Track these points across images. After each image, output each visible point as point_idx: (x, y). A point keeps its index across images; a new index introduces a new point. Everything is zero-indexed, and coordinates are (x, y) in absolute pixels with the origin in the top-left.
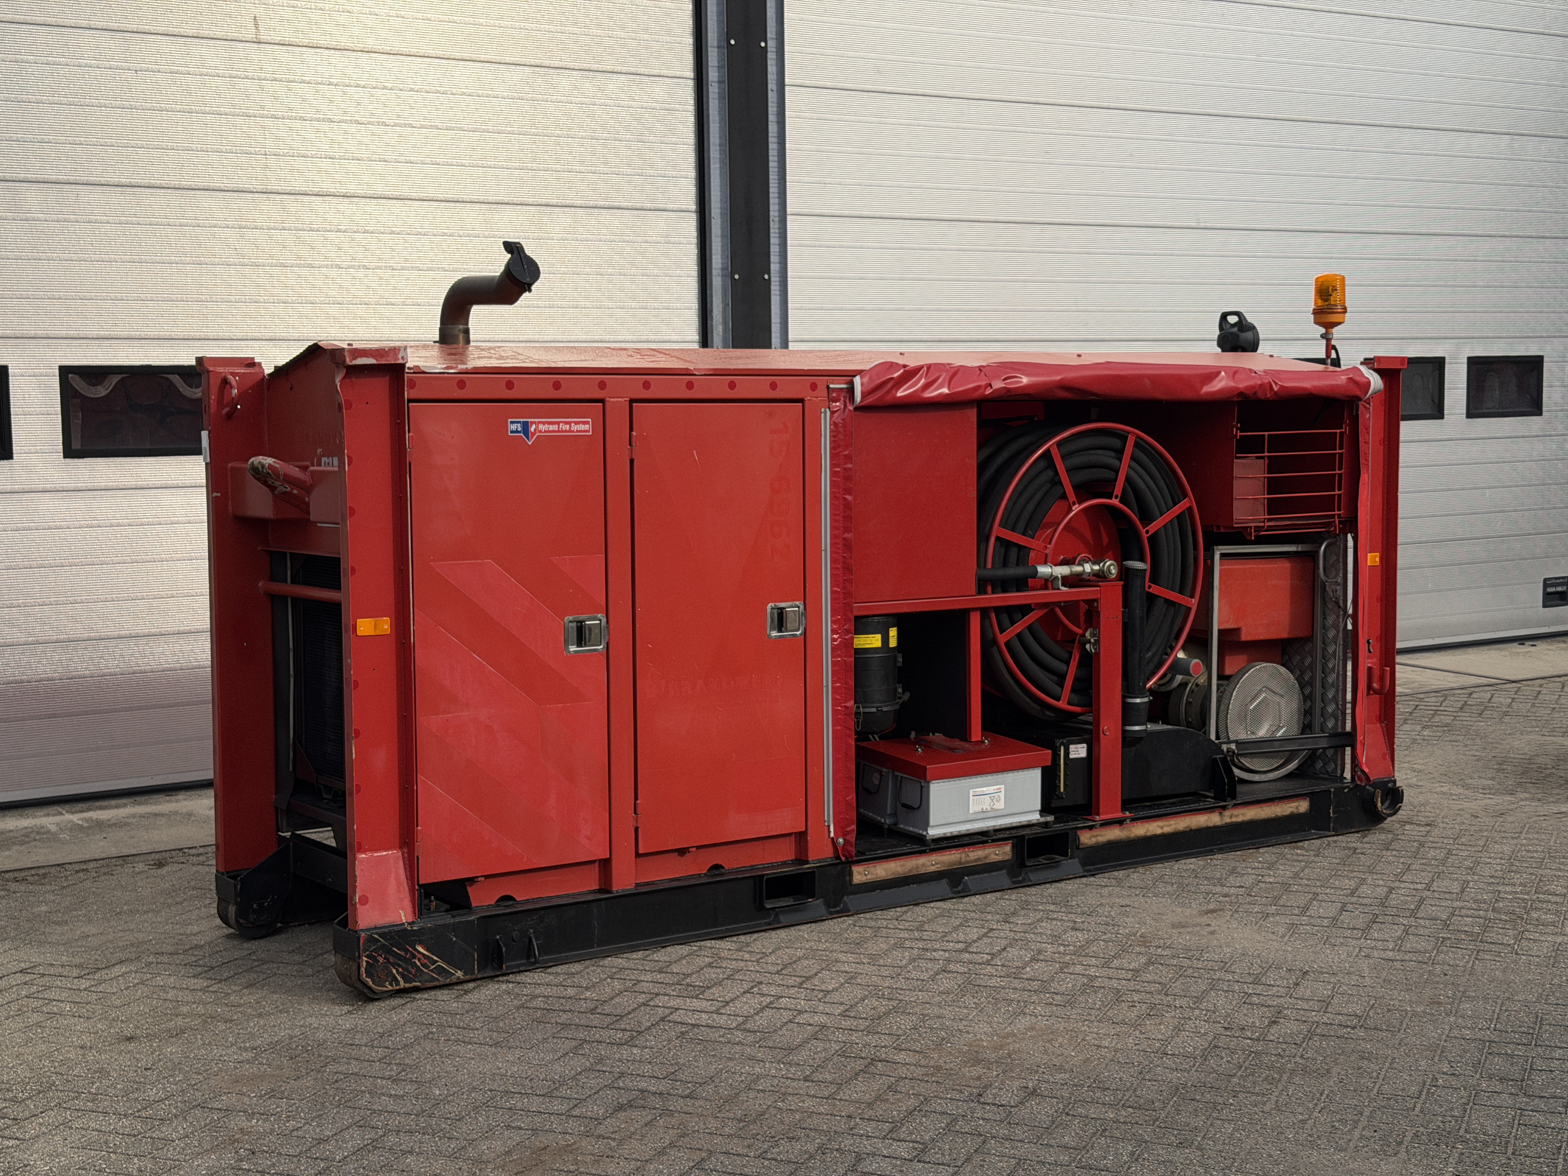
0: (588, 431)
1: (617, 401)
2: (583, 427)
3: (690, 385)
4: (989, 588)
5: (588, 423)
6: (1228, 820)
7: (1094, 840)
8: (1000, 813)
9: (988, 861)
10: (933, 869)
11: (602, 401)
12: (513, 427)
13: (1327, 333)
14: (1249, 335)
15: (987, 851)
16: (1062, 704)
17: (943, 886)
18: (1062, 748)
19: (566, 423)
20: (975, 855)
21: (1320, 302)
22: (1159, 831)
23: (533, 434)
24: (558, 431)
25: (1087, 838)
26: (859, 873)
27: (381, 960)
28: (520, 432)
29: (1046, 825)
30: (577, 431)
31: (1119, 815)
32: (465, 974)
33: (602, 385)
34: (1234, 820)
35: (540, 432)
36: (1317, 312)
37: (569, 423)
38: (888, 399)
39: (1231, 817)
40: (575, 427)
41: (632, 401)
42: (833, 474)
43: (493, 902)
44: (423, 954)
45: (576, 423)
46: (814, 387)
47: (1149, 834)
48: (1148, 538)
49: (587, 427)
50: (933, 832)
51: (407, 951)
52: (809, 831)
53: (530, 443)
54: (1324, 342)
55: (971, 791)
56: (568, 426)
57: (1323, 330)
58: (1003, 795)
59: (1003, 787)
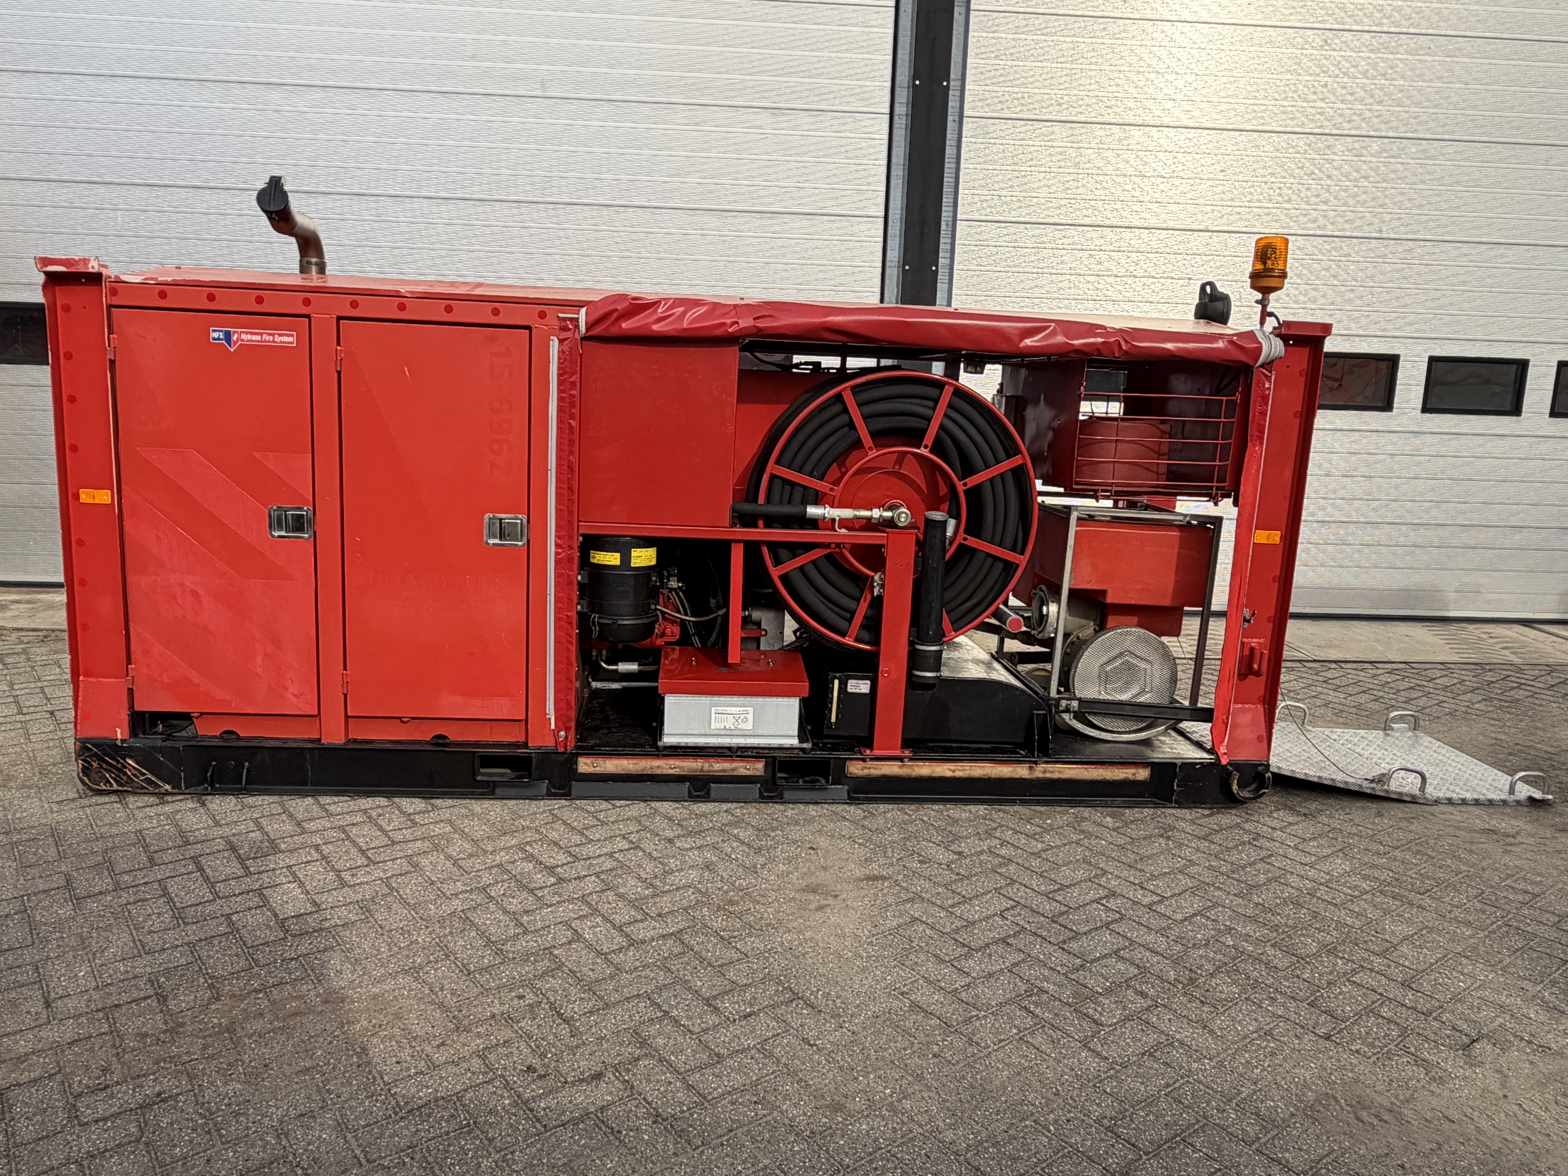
0: (292, 343)
1: (324, 318)
2: (288, 339)
4: (761, 523)
5: (292, 336)
6: (1041, 775)
7: (866, 772)
8: (747, 733)
9: (735, 773)
10: (671, 772)
11: (308, 316)
12: (216, 335)
13: (1263, 299)
14: (1219, 305)
15: (735, 765)
16: (848, 641)
17: (682, 789)
18: (836, 682)
19: (270, 334)
20: (719, 766)
21: (1260, 266)
22: (949, 774)
23: (235, 343)
24: (261, 341)
25: (856, 769)
26: (585, 764)
27: (95, 765)
28: (222, 340)
29: (803, 750)
30: (281, 342)
31: (898, 753)
32: (173, 788)
33: (307, 302)
34: (1048, 775)
35: (243, 341)
36: (1255, 277)
37: (273, 335)
38: (614, 331)
39: (1045, 772)
40: (278, 339)
41: (339, 318)
42: (560, 399)
43: (218, 735)
44: (134, 767)
45: (280, 335)
46: (542, 315)
47: (934, 775)
48: (965, 491)
49: (291, 339)
50: (668, 740)
51: (118, 762)
52: (530, 721)
53: (233, 350)
55: (713, 709)
56: (272, 337)
57: (1259, 296)
58: (750, 717)
59: (751, 710)
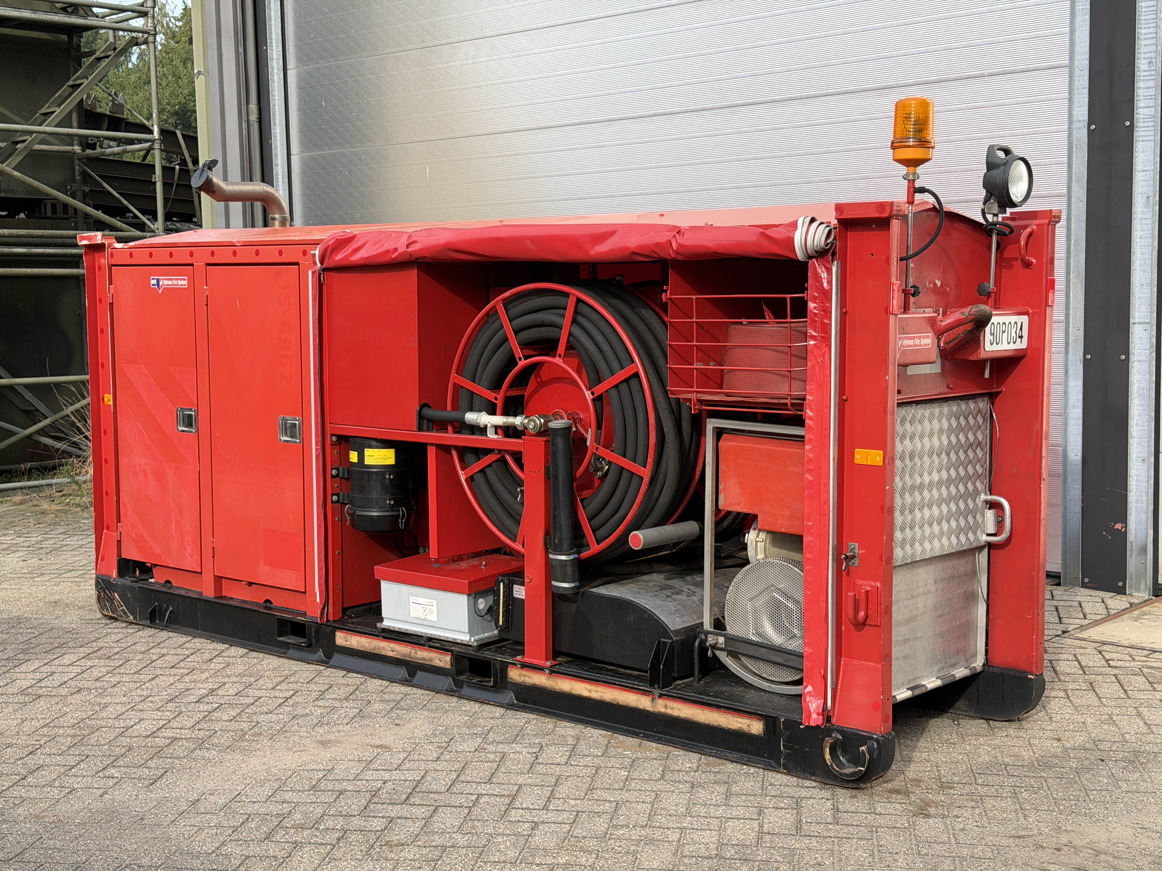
2: (183, 282)
3: (235, 253)
5: (184, 280)
6: (663, 710)
7: (524, 679)
8: (434, 624)
9: (432, 664)
12: (153, 282)
15: (431, 655)
16: (516, 545)
18: (502, 585)
20: (422, 655)
22: (585, 694)
23: (161, 287)
24: (173, 285)
28: (155, 285)
29: (473, 648)
30: (181, 285)
31: (543, 663)
34: (669, 711)
35: (165, 285)
38: (332, 262)
40: (180, 283)
47: (573, 692)
48: (593, 400)
50: (386, 623)
53: (160, 292)
55: (411, 598)
56: (177, 282)
58: (435, 609)
59: (435, 602)
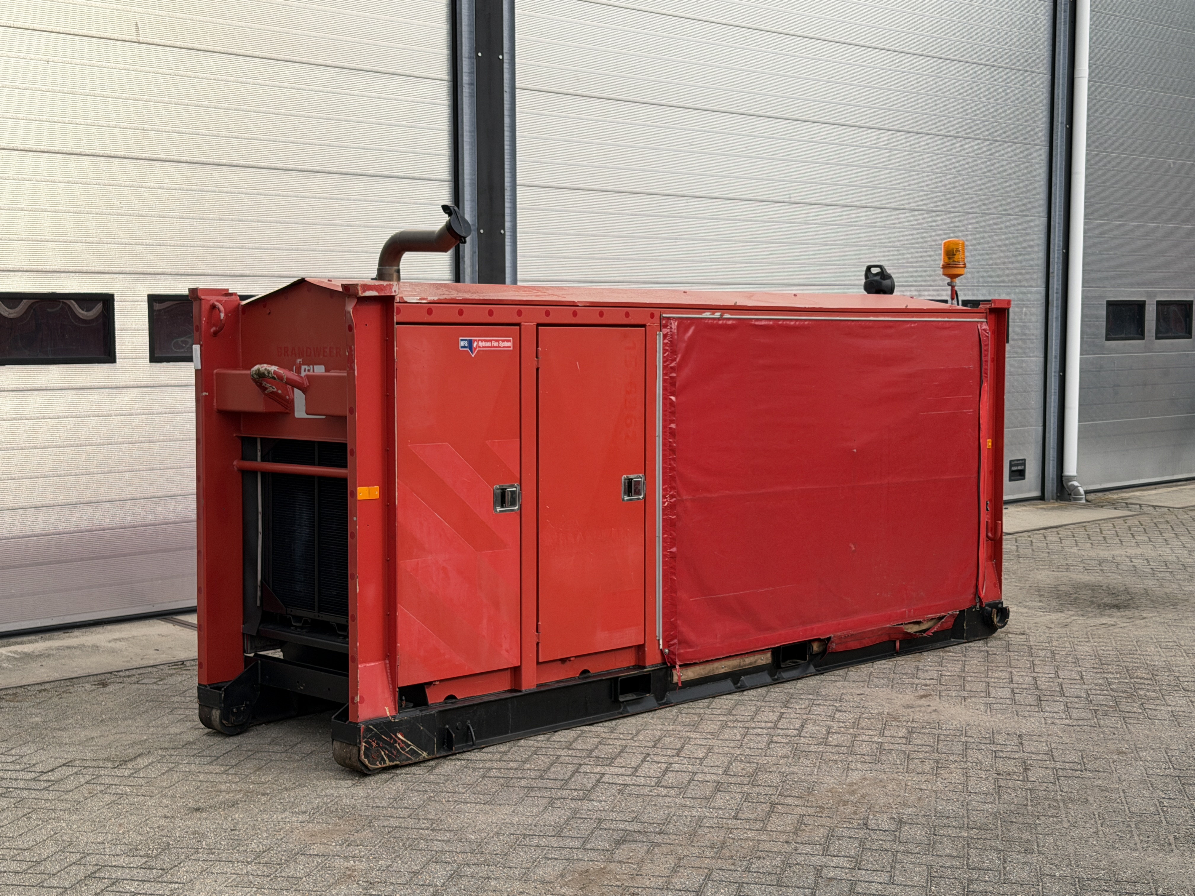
0: (510, 347)
1: (529, 325)
2: (506, 344)
5: (510, 341)
10: (723, 671)
11: (518, 324)
12: (462, 344)
13: (951, 282)
14: (887, 282)
17: (729, 684)
19: (496, 341)
21: (947, 260)
23: (475, 349)
24: (491, 347)
27: (374, 744)
28: (466, 347)
30: (504, 347)
32: (429, 754)
33: (519, 313)
35: (480, 347)
36: (946, 267)
37: (498, 341)
40: (502, 344)
41: (538, 325)
42: (664, 381)
43: (442, 700)
44: (402, 740)
45: (503, 341)
49: (509, 344)
51: (391, 738)
52: (647, 644)
53: (473, 356)
54: (949, 288)
56: (497, 343)
57: (948, 280)
